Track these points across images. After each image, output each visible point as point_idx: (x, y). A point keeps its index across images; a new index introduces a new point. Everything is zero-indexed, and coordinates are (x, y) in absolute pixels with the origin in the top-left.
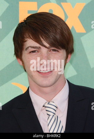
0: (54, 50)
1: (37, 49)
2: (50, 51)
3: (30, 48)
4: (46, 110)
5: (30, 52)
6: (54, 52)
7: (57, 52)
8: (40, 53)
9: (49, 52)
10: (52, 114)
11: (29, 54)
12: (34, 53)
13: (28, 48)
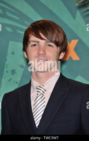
0: (50, 45)
1: (37, 44)
2: (46, 46)
3: (32, 42)
4: (37, 91)
5: (32, 46)
6: (49, 47)
7: (51, 47)
8: (39, 46)
12: (35, 47)
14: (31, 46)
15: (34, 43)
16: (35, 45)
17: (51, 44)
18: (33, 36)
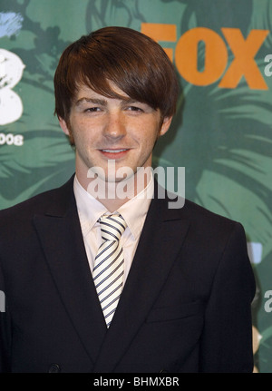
0: (135, 109)
1: (100, 106)
2: (126, 110)
3: (85, 101)
5: (86, 111)
6: (134, 112)
7: (139, 113)
8: (105, 113)
9: (124, 112)
10: (112, 239)
11: (83, 115)
12: (94, 113)
13: (82, 100)
14: (82, 110)
15: (93, 105)
16: (94, 110)
17: (137, 104)
18: (88, 89)
